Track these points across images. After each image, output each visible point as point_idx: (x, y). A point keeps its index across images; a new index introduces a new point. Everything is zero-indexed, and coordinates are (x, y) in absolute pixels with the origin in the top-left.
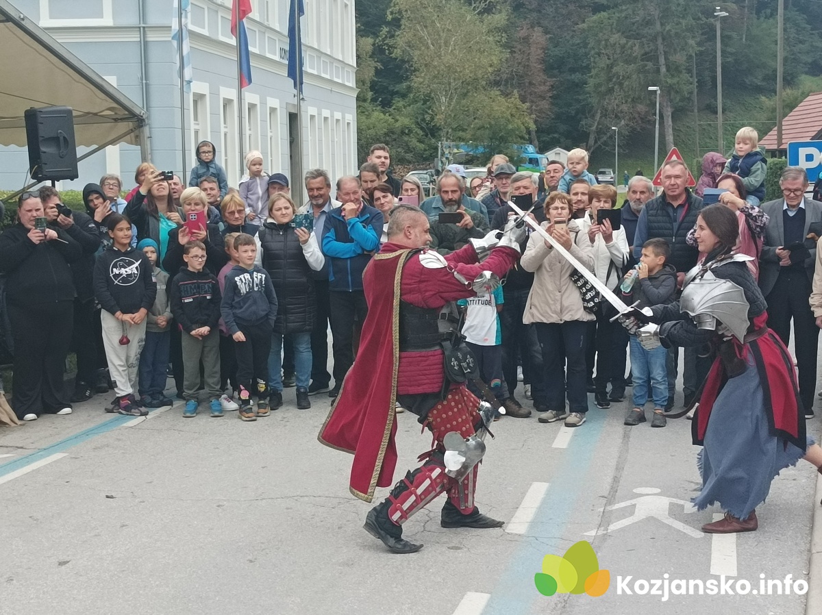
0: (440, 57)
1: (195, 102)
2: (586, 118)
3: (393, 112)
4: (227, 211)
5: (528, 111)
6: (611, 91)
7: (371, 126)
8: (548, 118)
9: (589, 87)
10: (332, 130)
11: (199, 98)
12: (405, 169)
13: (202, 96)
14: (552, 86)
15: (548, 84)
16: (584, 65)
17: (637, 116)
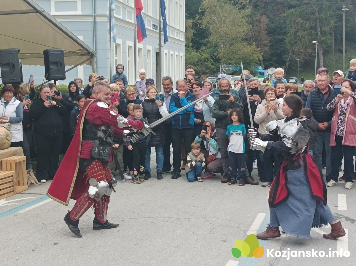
0: (221, 28)
1: (116, 47)
2: (285, 55)
3: (201, 52)
4: (127, 94)
5: (260, 51)
6: (296, 43)
7: (191, 58)
8: (268, 55)
9: (287, 41)
10: (174, 59)
11: (117, 46)
12: (206, 77)
13: (119, 45)
14: (270, 41)
15: (268, 40)
16: (284, 32)
17: (307, 54)
